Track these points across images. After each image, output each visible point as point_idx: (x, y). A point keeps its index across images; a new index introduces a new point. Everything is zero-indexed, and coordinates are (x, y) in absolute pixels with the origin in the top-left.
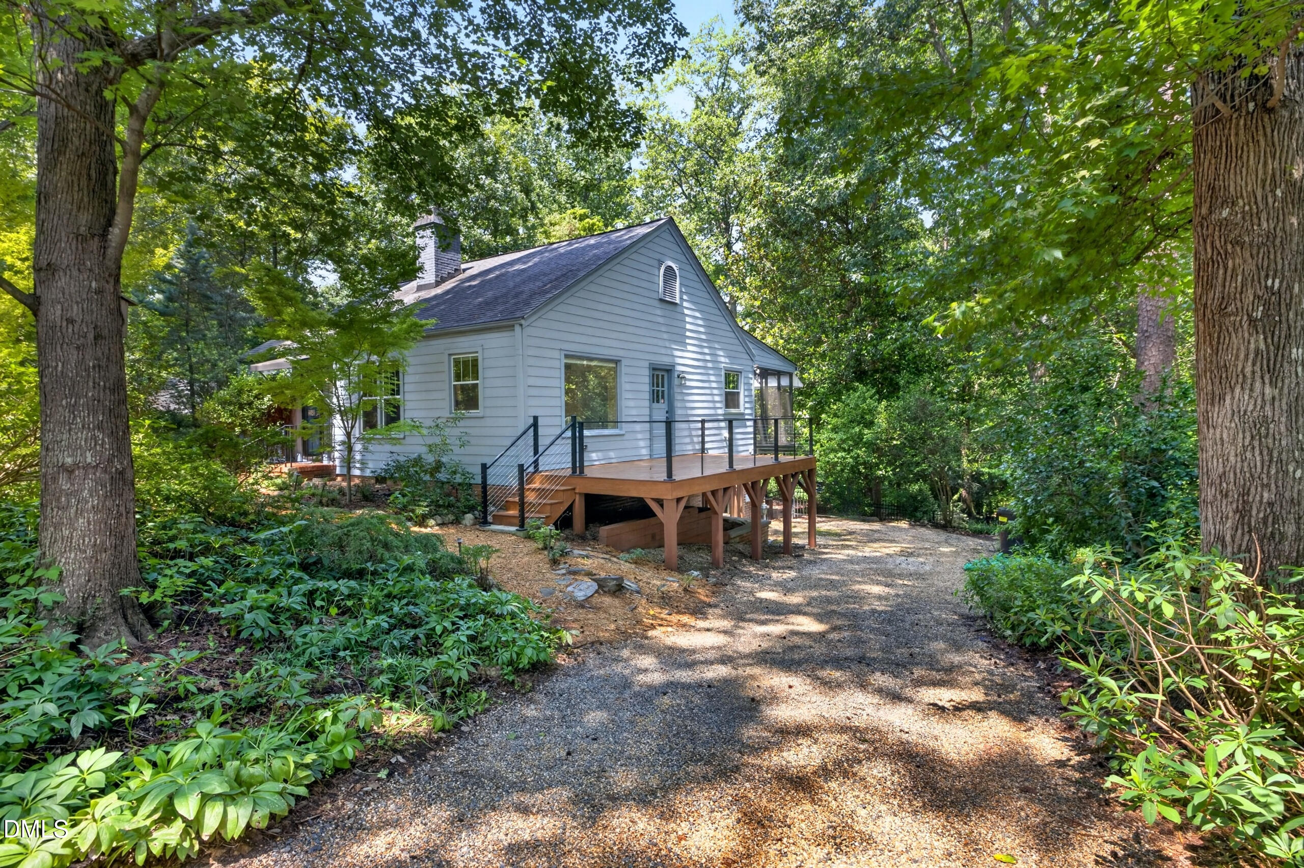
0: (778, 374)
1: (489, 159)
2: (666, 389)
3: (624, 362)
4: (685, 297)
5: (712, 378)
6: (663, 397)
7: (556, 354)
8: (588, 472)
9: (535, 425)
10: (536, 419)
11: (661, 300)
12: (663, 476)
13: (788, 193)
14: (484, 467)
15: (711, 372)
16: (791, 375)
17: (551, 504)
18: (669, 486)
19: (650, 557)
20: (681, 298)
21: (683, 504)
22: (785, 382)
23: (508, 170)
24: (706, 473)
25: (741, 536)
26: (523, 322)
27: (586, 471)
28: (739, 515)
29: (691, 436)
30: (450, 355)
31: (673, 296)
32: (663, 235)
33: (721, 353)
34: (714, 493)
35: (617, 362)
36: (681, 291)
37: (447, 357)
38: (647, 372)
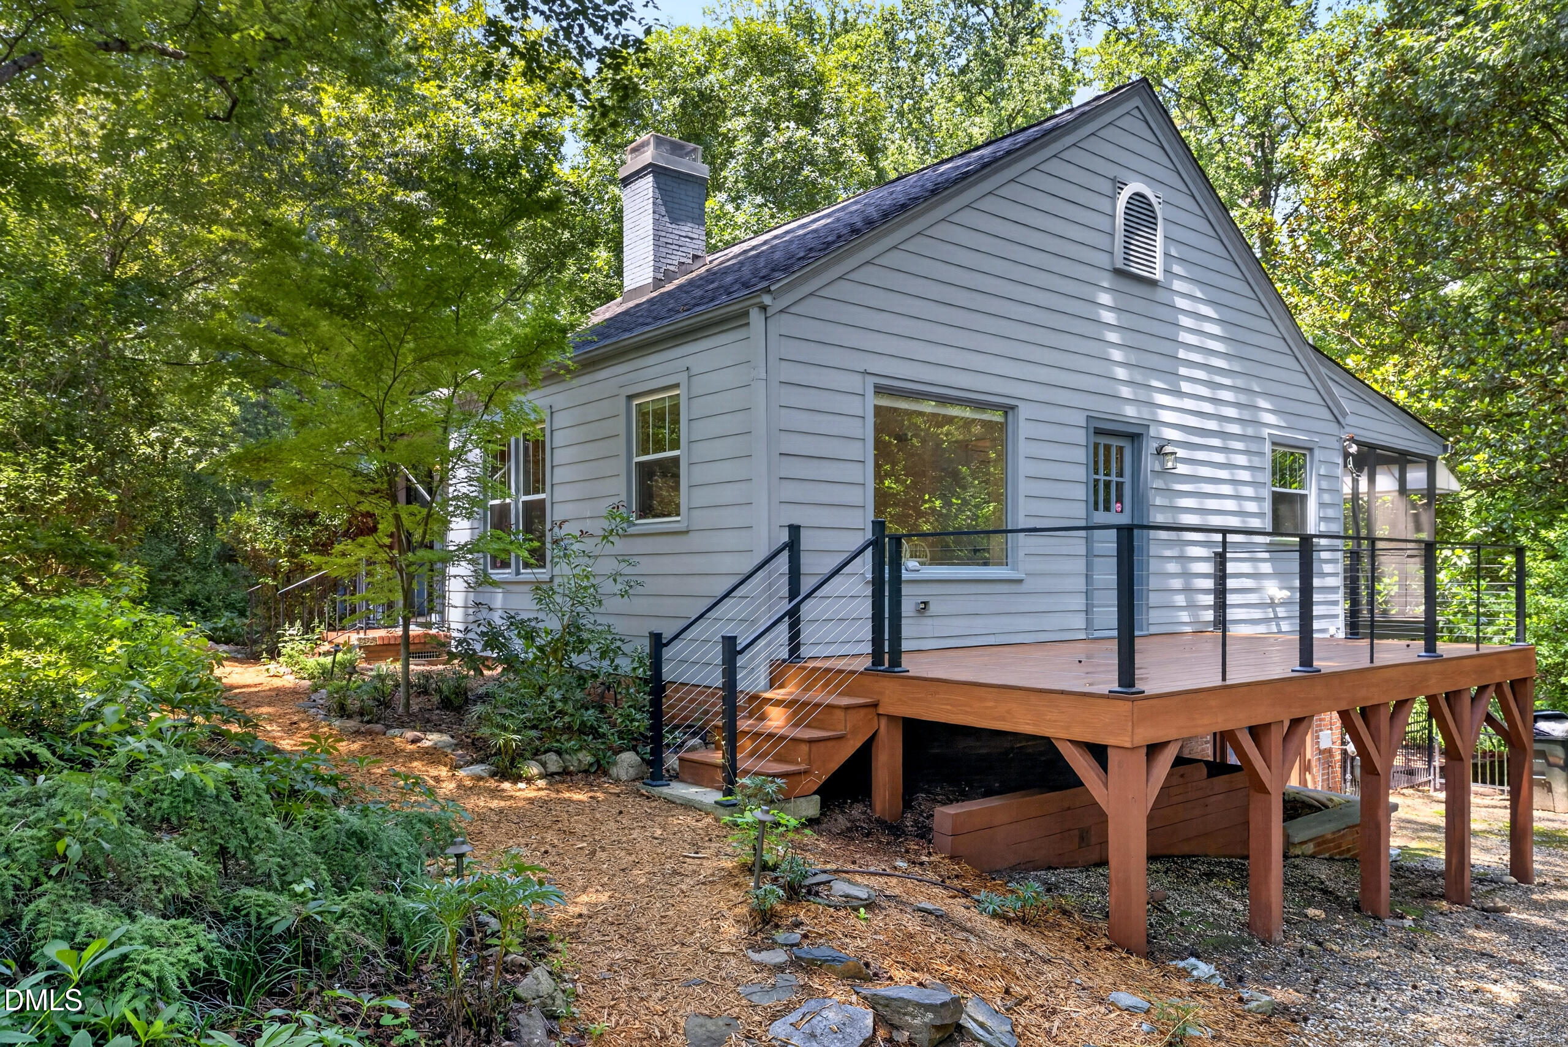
0: (1401, 459)
1: (803, 94)
2: (1127, 479)
3: (1024, 411)
4: (1177, 269)
5: (1241, 460)
6: (1120, 500)
7: (854, 382)
8: (910, 665)
9: (793, 546)
10: (795, 530)
11: (1119, 273)
12: (1109, 682)
13: (1429, 49)
14: (658, 642)
15: (1239, 445)
16: (1431, 463)
17: (811, 741)
18: (1124, 707)
19: (1070, 898)
20: (1166, 271)
21: (1166, 759)
22: (1417, 477)
23: (838, 113)
24: (1233, 678)
25: (1320, 842)
26: (767, 300)
27: (906, 662)
28: (1302, 781)
29: (1188, 590)
30: (630, 398)
31: (1151, 267)
32: (1126, 122)
33: (1263, 403)
34: (1257, 732)
35: (1008, 410)
36: (1167, 254)
37: (623, 401)
38: (1080, 436)
